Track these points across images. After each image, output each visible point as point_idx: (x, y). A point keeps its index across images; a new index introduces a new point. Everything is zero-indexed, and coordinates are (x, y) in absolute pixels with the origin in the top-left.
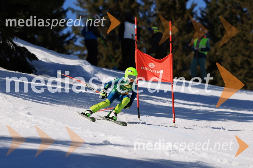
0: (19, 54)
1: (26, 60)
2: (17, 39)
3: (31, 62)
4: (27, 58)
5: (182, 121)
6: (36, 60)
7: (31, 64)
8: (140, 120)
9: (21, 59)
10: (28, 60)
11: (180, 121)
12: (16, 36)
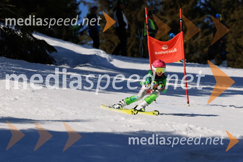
0: (39, 47)
1: (46, 52)
2: (36, 33)
3: (50, 53)
4: (46, 50)
5: (195, 102)
6: (55, 52)
7: (51, 55)
8: (156, 103)
9: (41, 51)
10: (48, 52)
11: (194, 102)
12: (35, 31)
